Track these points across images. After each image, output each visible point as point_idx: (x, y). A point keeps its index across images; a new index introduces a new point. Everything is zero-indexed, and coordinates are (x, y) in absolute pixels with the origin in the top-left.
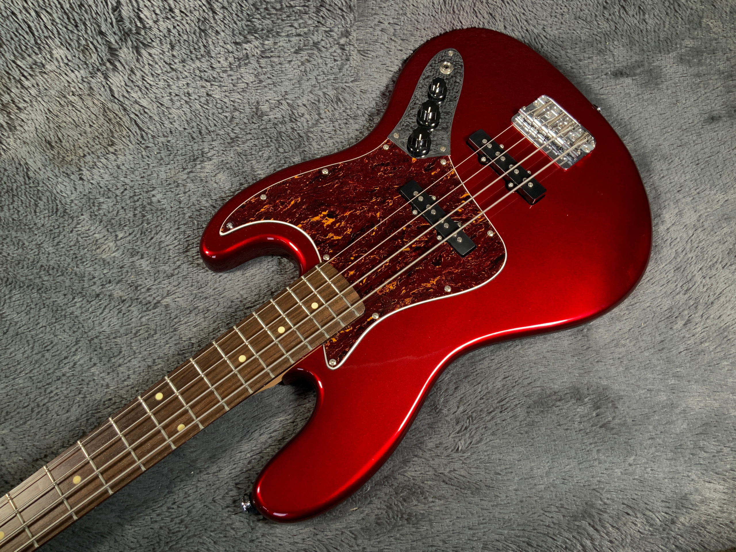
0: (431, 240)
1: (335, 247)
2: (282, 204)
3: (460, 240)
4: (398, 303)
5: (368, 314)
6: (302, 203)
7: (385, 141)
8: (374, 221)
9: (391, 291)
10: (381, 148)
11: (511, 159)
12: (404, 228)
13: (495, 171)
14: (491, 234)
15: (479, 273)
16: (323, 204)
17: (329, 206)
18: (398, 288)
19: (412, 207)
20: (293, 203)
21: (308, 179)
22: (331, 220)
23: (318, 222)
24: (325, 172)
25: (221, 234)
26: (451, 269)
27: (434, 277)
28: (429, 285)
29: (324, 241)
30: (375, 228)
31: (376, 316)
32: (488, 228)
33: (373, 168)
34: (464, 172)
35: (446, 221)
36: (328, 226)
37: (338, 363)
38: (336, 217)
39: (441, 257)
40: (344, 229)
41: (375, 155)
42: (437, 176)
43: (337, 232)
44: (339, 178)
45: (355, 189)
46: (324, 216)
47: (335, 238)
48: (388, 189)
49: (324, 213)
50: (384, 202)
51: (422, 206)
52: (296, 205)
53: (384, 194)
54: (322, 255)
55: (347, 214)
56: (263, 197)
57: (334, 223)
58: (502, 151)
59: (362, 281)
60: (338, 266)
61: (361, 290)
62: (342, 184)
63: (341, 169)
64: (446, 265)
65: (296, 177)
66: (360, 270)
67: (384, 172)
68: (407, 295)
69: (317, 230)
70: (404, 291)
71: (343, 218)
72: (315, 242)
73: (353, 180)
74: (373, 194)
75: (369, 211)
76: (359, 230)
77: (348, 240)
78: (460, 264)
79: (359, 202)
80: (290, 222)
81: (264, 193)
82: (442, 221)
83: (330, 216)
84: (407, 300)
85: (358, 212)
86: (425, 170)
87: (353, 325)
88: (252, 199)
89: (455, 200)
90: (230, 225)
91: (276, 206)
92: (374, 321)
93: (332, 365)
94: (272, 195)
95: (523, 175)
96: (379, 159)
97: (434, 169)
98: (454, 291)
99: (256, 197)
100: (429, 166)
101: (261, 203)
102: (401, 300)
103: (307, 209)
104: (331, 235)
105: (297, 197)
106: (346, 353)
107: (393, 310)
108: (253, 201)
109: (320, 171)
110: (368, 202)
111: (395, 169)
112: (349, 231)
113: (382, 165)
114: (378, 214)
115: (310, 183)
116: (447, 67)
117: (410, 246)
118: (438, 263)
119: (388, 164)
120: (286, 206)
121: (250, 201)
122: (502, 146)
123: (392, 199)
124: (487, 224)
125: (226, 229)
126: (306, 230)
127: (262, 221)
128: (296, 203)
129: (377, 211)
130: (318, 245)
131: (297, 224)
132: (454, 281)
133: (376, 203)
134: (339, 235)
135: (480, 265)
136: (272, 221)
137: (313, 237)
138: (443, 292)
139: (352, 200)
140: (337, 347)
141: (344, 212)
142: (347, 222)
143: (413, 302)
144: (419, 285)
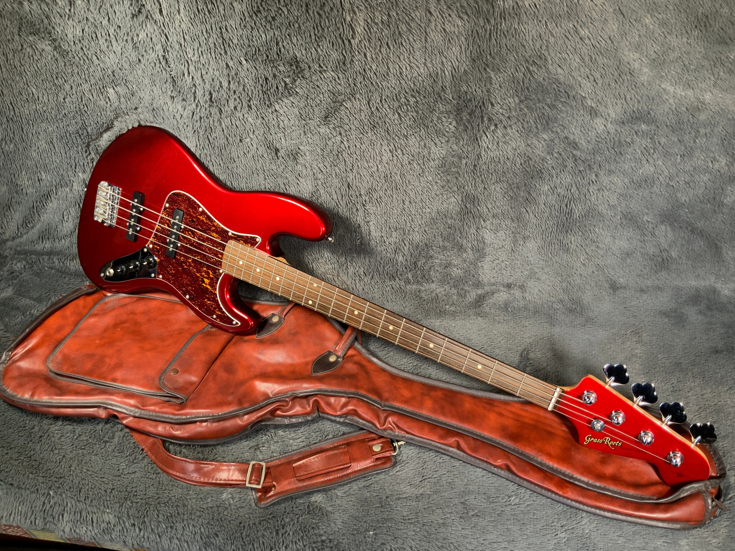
0: (185, 230)
1: (214, 271)
2: (212, 306)
3: (178, 217)
4: (219, 228)
5: (231, 238)
6: (207, 298)
7: (158, 279)
8: (194, 261)
9: (216, 233)
10: (162, 278)
11: (130, 217)
12: (188, 246)
13: (139, 221)
14: (167, 205)
15: (186, 200)
16: (201, 288)
17: (200, 285)
18: (213, 231)
19: (177, 247)
20: (209, 302)
21: (195, 302)
22: (205, 280)
23: (210, 285)
24: (187, 297)
26: (192, 213)
27: (199, 218)
28: (204, 219)
29: (215, 277)
30: (196, 258)
31: (230, 234)
32: (166, 208)
33: (173, 277)
34: (149, 234)
35: (174, 229)
36: (208, 280)
37: (257, 237)
38: (202, 279)
39: (190, 221)
40: (205, 272)
41: (168, 280)
42: (159, 245)
43: (208, 274)
44: (186, 289)
45: (186, 278)
46: (206, 284)
47: (211, 273)
48: (177, 264)
49: (204, 284)
50: (183, 262)
51: (174, 243)
52: (209, 300)
53: (180, 264)
54: (221, 274)
55: (198, 275)
56: (215, 316)
57: (206, 278)
58: (130, 223)
59: (220, 249)
60: (219, 264)
61: (223, 247)
62: (187, 285)
63: (182, 290)
64: (192, 217)
65: (198, 308)
66: (216, 254)
67: (171, 270)
68: (214, 226)
69: (213, 283)
70: (213, 228)
71: (201, 275)
72: (218, 281)
73: (183, 282)
74: (183, 269)
75: (191, 266)
76: (202, 265)
77: (208, 267)
78: (188, 211)
79: (191, 273)
80: (217, 297)
81: (212, 318)
82: (175, 231)
83: (204, 282)
84: (215, 224)
85: (195, 270)
86: (159, 252)
87: (239, 241)
88: (218, 321)
89: (163, 231)
90: (234, 323)
91: (215, 308)
92: (233, 234)
94: (212, 314)
95: (134, 207)
96: (167, 276)
97: (156, 248)
98: (199, 207)
99: (216, 320)
100: (157, 251)
101: (218, 316)
102: (217, 227)
103: (207, 294)
104: (211, 276)
105: (206, 302)
106: (251, 237)
107: (222, 228)
109: (189, 299)
110: (188, 269)
111: (167, 266)
112: (205, 269)
113: (169, 273)
114: (190, 261)
115: (196, 300)
116: (110, 273)
117: (194, 238)
118: (193, 221)
119: (167, 271)
120: (212, 304)
121: (220, 321)
122: (128, 224)
123: (180, 259)
125: (237, 323)
126: (216, 289)
127: (224, 310)
128: (208, 301)
129: (189, 262)
130: (219, 279)
131: (216, 294)
132: (195, 208)
133: (186, 265)
134: (209, 272)
135: (183, 202)
136: (221, 306)
137: (217, 283)
138: (203, 212)
139: (192, 276)
140: (251, 242)
141: (198, 277)
142: (201, 272)
143: (215, 221)
144: (207, 223)
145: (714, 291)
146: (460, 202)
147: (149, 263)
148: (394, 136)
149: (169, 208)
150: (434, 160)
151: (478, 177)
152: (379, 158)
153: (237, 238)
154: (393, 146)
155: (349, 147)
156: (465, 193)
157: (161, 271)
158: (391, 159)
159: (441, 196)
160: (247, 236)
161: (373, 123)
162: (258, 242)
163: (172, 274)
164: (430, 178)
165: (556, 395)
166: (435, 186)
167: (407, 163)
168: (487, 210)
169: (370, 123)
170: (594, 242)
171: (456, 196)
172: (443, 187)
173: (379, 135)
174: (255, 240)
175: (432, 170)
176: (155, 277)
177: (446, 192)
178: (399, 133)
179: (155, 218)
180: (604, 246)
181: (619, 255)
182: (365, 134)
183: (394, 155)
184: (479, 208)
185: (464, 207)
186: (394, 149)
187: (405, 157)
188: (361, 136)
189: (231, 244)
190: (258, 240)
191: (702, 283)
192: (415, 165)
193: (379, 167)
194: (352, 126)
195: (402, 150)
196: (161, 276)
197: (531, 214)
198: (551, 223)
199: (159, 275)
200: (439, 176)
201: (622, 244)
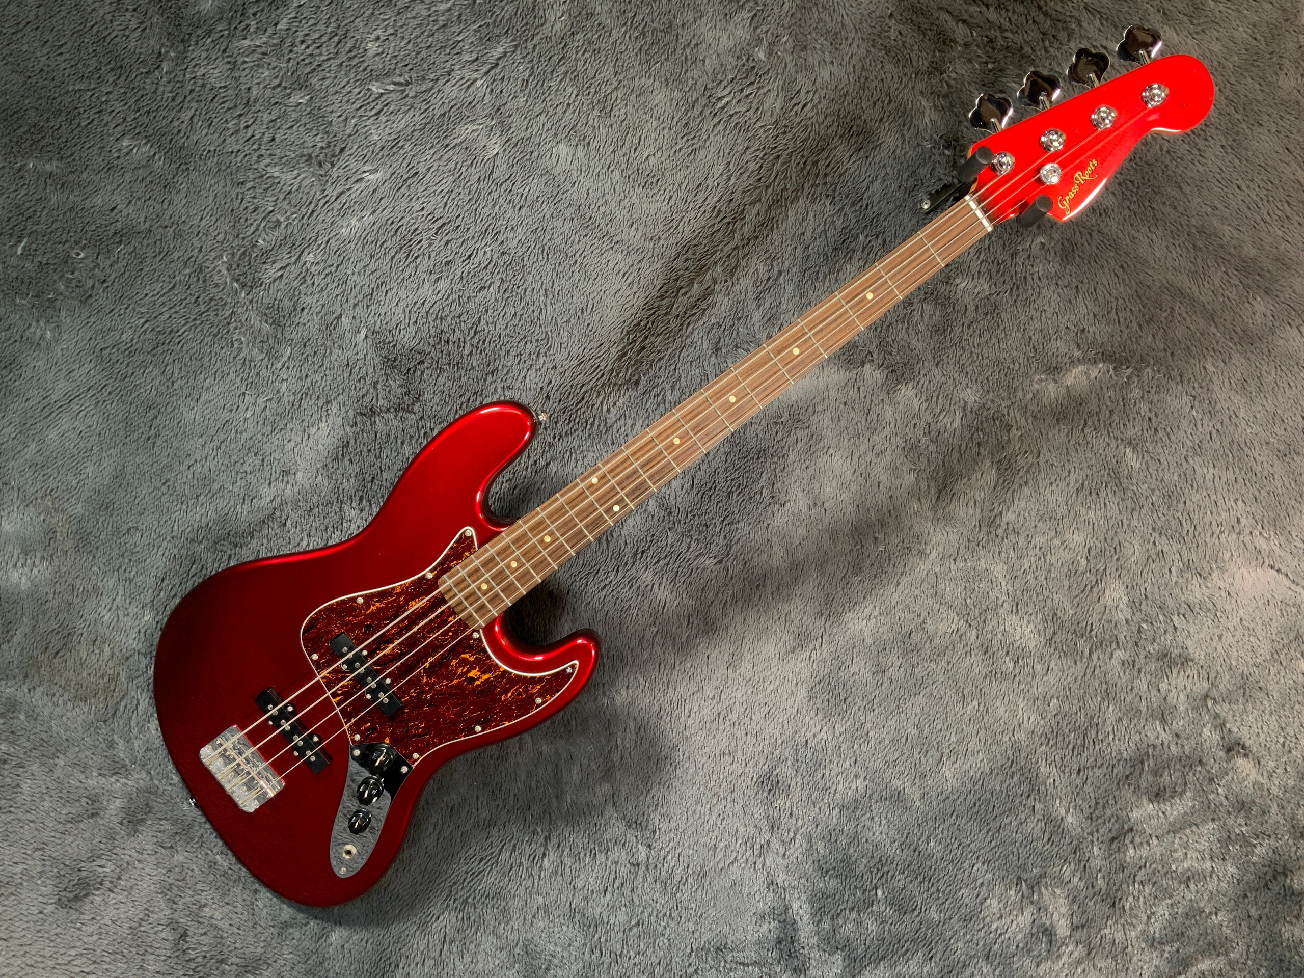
0: (373, 650)
1: (467, 646)
2: (519, 694)
3: (344, 649)
4: (408, 588)
5: (437, 577)
6: (500, 694)
7: (416, 763)
8: (430, 672)
9: (413, 599)
10: (421, 755)
11: (287, 737)
14: (315, 657)
15: (329, 616)
16: (480, 691)
17: (474, 690)
18: (407, 602)
19: (389, 686)
20: (510, 694)
21: (494, 720)
22: (471, 674)
23: (484, 673)
24: (478, 728)
25: (576, 662)
26: (355, 621)
27: (372, 612)
28: (378, 604)
29: (478, 652)
30: (426, 664)
31: (430, 576)
32: (317, 663)
33: (429, 732)
34: (336, 723)
35: (357, 669)
36: (475, 668)
37: (464, 533)
38: (467, 678)
39: (365, 633)
40: (459, 665)
42: (364, 720)
43: (465, 662)
44: (464, 721)
45: (448, 708)
46: (478, 679)
47: (467, 656)
48: (414, 708)
49: (478, 682)
50: (419, 694)
51: (381, 687)
52: (506, 691)
53: (418, 703)
54: (480, 639)
55: (456, 681)
56: (539, 701)
57: (469, 671)
58: (295, 747)
59: (440, 608)
61: (440, 599)
62: (459, 715)
63: (462, 731)
64: (359, 625)
65: (507, 724)
66: (442, 620)
67: (418, 728)
68: (399, 595)
69: (485, 664)
70: (402, 599)
71: (460, 677)
72: (486, 652)
73: (450, 718)
74: (430, 703)
75: (434, 684)
76: (443, 661)
78: (347, 625)
79: (444, 694)
80: (511, 673)
81: (539, 706)
82: (361, 669)
83: (472, 680)
84: (399, 590)
85: (445, 683)
86: (376, 728)
87: (450, 568)
88: (550, 700)
90: (569, 671)
91: (526, 690)
92: (431, 571)
93: (469, 531)
94: (529, 704)
95: (276, 718)
96: (422, 743)
97: (367, 729)
98: (355, 599)
99: (546, 701)
100: (371, 734)
101: (541, 694)
102: (404, 590)
103: (496, 687)
104: (472, 659)
105: (506, 700)
106: (455, 542)
107: (412, 582)
108: (548, 697)
109: (483, 729)
110: (434, 694)
111: (407, 731)
112: (454, 663)
113: (420, 736)
114: (425, 680)
115: (492, 716)
116: (349, 852)
117: (392, 643)
118: (368, 627)
119: (414, 736)
120: (516, 690)
121: (552, 697)
122: (294, 752)
123: (411, 697)
124: (318, 667)
125: (573, 667)
126: (497, 665)
127: (538, 675)
128: (506, 694)
129: (427, 683)
130: (484, 649)
131: (505, 672)
132: (353, 608)
133: (428, 692)
134: (464, 659)
135: (328, 624)
136: (529, 675)
137: (489, 657)
138: (365, 597)
139: (452, 696)
140: (465, 545)
141: (459, 683)
142: (455, 673)
143: (393, 589)
144: (387, 605)
149: (320, 658)
153: (444, 569)
157: (408, 748)
160: (452, 547)
162: (472, 537)
163: (427, 730)
165: (973, 205)
174: (467, 538)
176: (410, 767)
179: (317, 691)
189: (447, 582)
190: (468, 534)
196: (416, 756)
199: (411, 757)
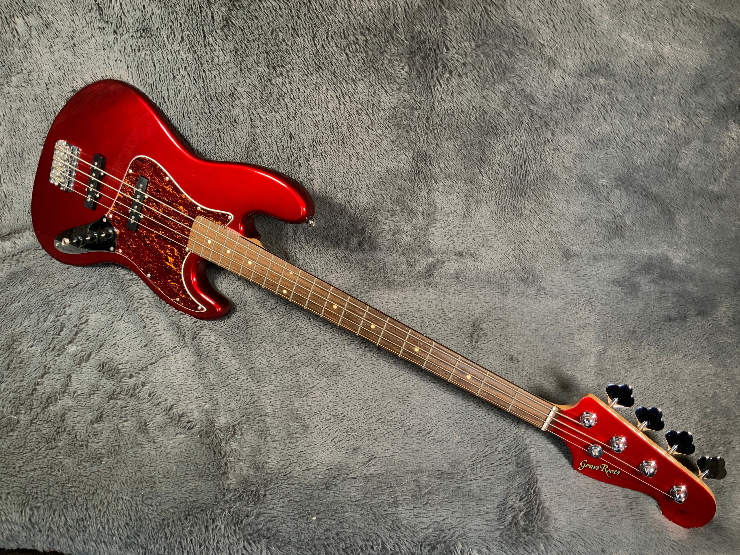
0: (149, 201)
1: (180, 249)
2: (175, 288)
3: (141, 186)
4: (187, 200)
5: (200, 213)
6: (170, 278)
7: (118, 253)
8: (157, 236)
9: (184, 207)
10: (122, 253)
11: (88, 181)
12: (151, 219)
13: (99, 187)
14: (131, 171)
15: (151, 167)
16: (164, 267)
17: (164, 264)
18: (180, 204)
19: (138, 219)
20: (172, 283)
21: (157, 282)
22: (169, 258)
23: (174, 264)
24: (149, 275)
25: (205, 310)
26: (157, 182)
27: (165, 189)
28: (171, 189)
29: (181, 256)
30: (160, 233)
31: (199, 209)
32: (128, 175)
33: (134, 252)
34: (109, 203)
35: (136, 198)
36: (173, 258)
37: (229, 215)
38: (166, 257)
39: (155, 191)
40: (169, 249)
41: (129, 255)
42: (119, 216)
43: (173, 252)
44: (148, 267)
45: (149, 255)
46: (170, 263)
47: (176, 251)
48: (139, 238)
49: (168, 264)
50: (146, 236)
51: (137, 215)
52: (173, 281)
53: (142, 238)
54: (187, 253)
55: (162, 252)
56: (178, 300)
57: (170, 256)
58: (88, 189)
59: (187, 225)
60: (186, 241)
61: (191, 223)
62: (149, 262)
63: (143, 268)
64: (157, 186)
65: (159, 289)
66: (182, 230)
67: (132, 245)
68: (181, 198)
69: (177, 262)
71: (165, 253)
72: (183, 260)
73: (145, 259)
74: (146, 244)
75: (155, 241)
76: (166, 241)
77: (173, 244)
78: (153, 179)
79: (153, 249)
80: (182, 278)
81: (175, 301)
82: (137, 201)
83: (167, 260)
84: (183, 197)
85: (158, 246)
86: (120, 224)
87: (208, 218)
88: (182, 305)
89: (124, 200)
90: (199, 308)
91: (179, 291)
92: (202, 209)
93: (231, 217)
94: (175, 296)
95: (93, 171)
96: (127, 251)
97: (117, 219)
98: (166, 175)
99: (180, 303)
100: (117, 223)
101: (181, 299)
102: (185, 200)
103: (171, 274)
104: (176, 254)
105: (169, 283)
106: (222, 214)
107: (191, 201)
109: (150, 278)
110: (150, 244)
111: (128, 240)
112: (169, 246)
113: (130, 248)
114: (153, 235)
115: (158, 280)
116: (65, 242)
117: (158, 210)
118: (158, 191)
119: (128, 245)
120: (176, 285)
122: (86, 190)
123: (142, 233)
124: (128, 176)
125: (202, 309)
126: (181, 269)
127: (189, 293)
129: (152, 237)
130: (184, 258)
131: (180, 275)
132: (162, 179)
133: (149, 240)
134: (174, 250)
135: (148, 169)
136: (186, 288)
137: (182, 263)
138: (170, 181)
139: (154, 253)
140: (222, 219)
141: (162, 254)
142: (165, 250)
143: (182, 193)
144: (173, 194)
145: (667, 259)
146: (411, 160)
147: (108, 235)
148: (341, 80)
149: (132, 174)
150: (384, 110)
151: (431, 132)
152: (324, 105)
153: (206, 214)
154: (340, 92)
155: (291, 90)
156: (416, 150)
157: (121, 245)
158: (338, 106)
159: (390, 153)
160: (218, 213)
161: (318, 63)
162: (229, 220)
163: (134, 250)
164: (380, 132)
165: (552, 414)
166: (385, 141)
167: (355, 112)
168: (439, 170)
169: (315, 63)
170: (548, 206)
171: (407, 153)
172: (393, 142)
173: (324, 78)
174: (227, 218)
175: (382, 122)
176: (114, 251)
177: (396, 148)
178: (347, 76)
179: (117, 185)
180: (558, 211)
181: (572, 222)
182: (309, 76)
183: (341, 103)
184: (430, 167)
185: (415, 166)
186: (341, 95)
187: (353, 105)
188: (305, 77)
189: (199, 220)
190: (229, 217)
191: (655, 252)
192: (364, 115)
193: (325, 116)
194: (295, 66)
195: (349, 97)
196: (120, 251)
197: (485, 175)
198: (505, 186)
199: (118, 249)
200: (389, 130)
201: (577, 210)
